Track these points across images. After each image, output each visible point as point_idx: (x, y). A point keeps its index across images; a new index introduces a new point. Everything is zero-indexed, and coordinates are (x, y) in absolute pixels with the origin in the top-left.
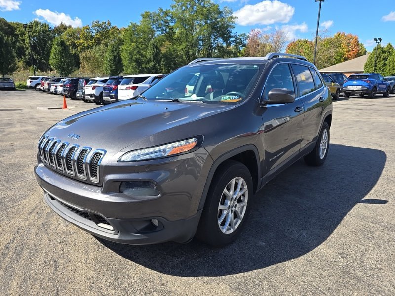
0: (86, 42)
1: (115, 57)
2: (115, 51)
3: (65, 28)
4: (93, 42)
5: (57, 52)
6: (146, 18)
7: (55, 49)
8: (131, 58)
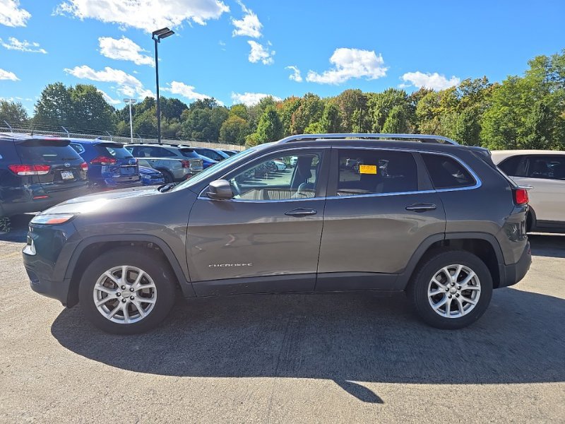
0: (446, 109)
1: (468, 128)
2: (469, 120)
3: (425, 94)
4: (457, 108)
5: (391, 125)
6: (536, 66)
7: (389, 121)
8: (498, 129)
